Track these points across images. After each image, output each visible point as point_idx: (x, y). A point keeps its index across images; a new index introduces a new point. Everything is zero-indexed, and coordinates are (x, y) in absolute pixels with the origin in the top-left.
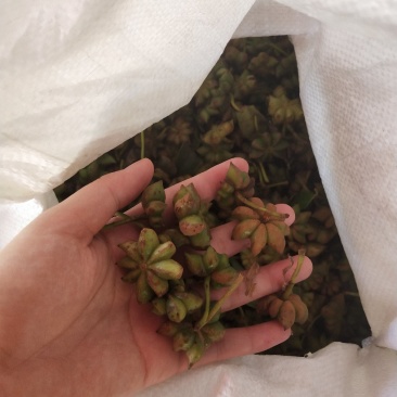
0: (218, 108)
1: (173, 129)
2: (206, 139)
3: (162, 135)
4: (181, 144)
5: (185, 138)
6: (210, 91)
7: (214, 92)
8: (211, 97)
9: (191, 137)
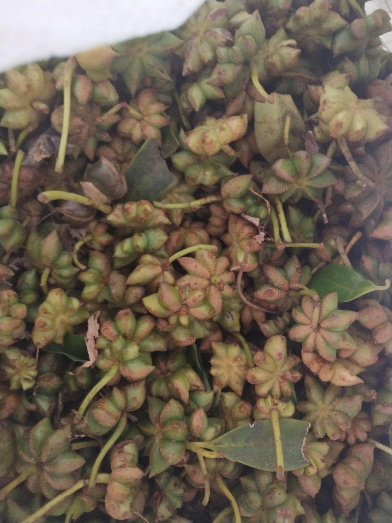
0: (222, 87)
1: (133, 111)
2: (192, 141)
3: (109, 118)
4: (142, 141)
5: (152, 133)
6: (214, 50)
7: (222, 51)
8: (215, 62)
9: (164, 131)
